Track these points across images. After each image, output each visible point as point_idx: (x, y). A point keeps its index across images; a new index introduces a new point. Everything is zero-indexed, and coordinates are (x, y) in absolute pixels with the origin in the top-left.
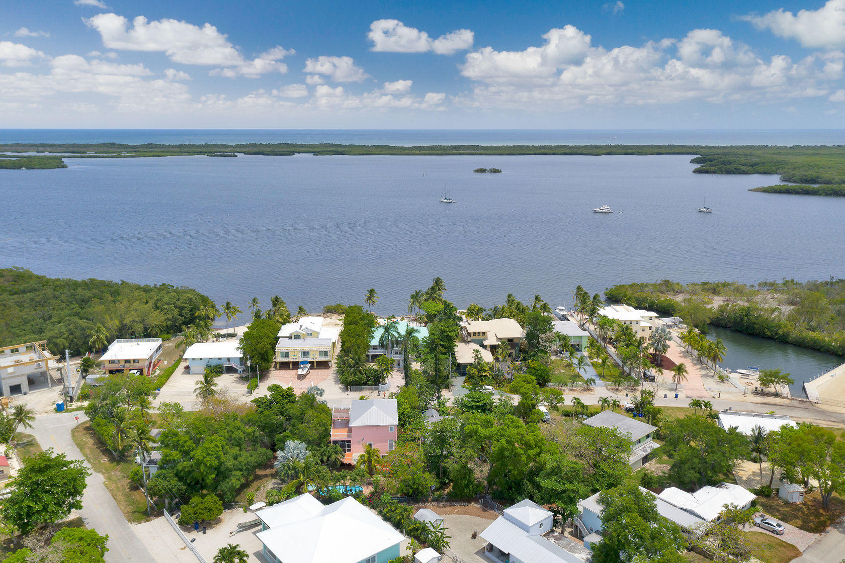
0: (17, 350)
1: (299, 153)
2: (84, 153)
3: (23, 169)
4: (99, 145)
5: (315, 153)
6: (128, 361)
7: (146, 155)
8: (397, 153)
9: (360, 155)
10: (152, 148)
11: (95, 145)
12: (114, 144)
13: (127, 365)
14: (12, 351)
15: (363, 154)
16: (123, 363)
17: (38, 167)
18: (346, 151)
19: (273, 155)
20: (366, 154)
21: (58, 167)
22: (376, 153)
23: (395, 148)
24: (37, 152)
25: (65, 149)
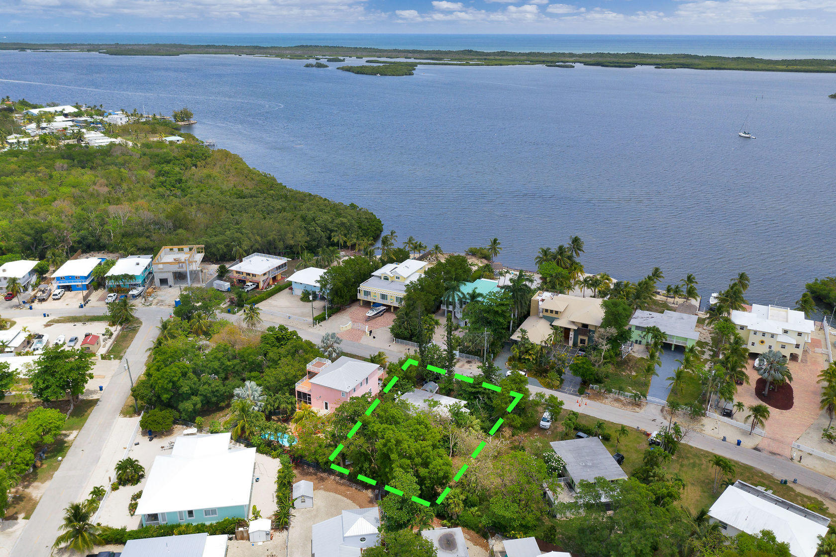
0: (182, 250)
1: (642, 64)
2: (441, 59)
3: (378, 75)
4: (458, 53)
5: (658, 66)
6: (248, 274)
7: (490, 64)
8: (757, 68)
9: (709, 69)
10: (503, 56)
11: (455, 52)
12: (471, 51)
13: (248, 277)
14: (179, 250)
15: (713, 69)
16: (245, 275)
17: (389, 74)
18: (695, 64)
19: (612, 67)
20: (716, 69)
21: (406, 75)
22: (733, 67)
23: (761, 61)
24: (406, 58)
25: (428, 56)
